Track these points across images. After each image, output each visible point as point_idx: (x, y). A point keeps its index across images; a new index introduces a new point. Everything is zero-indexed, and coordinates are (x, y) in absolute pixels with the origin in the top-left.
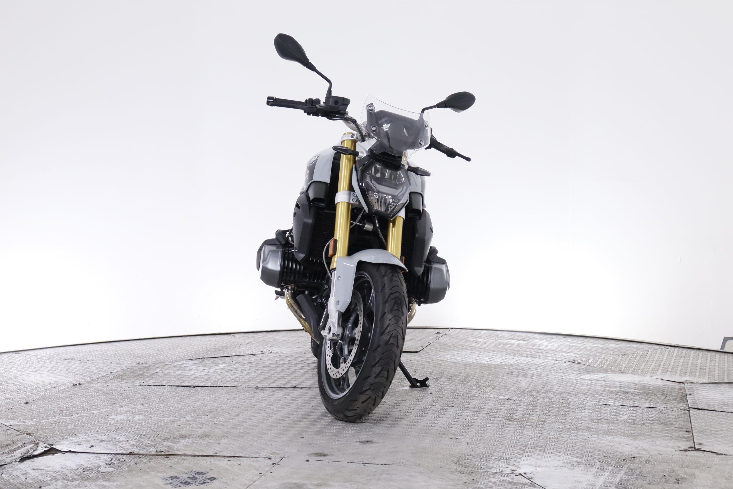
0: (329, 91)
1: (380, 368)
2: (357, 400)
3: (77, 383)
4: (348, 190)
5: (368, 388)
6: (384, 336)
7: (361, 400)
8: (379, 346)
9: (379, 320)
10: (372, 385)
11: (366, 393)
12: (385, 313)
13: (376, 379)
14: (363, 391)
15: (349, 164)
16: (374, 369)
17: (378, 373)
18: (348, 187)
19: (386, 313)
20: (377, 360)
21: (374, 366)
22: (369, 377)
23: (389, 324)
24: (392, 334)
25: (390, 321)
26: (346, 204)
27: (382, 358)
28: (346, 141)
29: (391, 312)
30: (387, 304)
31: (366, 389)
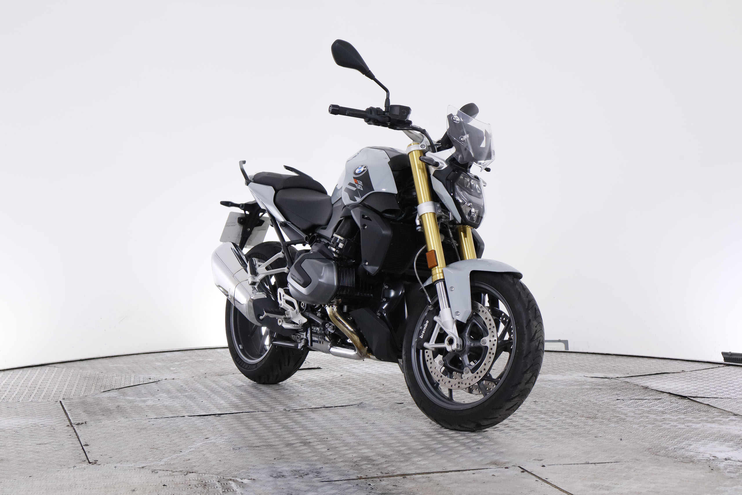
0: (388, 100)
1: (531, 375)
2: (501, 408)
3: (84, 422)
4: (430, 201)
5: (517, 394)
6: (533, 342)
7: (507, 408)
8: (530, 352)
9: (525, 328)
10: (521, 391)
11: (514, 400)
12: (530, 320)
13: (526, 385)
14: (511, 398)
15: (423, 174)
16: (525, 375)
17: (528, 379)
18: (429, 197)
19: (532, 320)
20: (529, 366)
21: (525, 372)
22: (520, 383)
23: (536, 331)
24: (540, 340)
25: (537, 328)
26: (432, 214)
27: (533, 364)
28: (414, 152)
29: (535, 319)
30: (529, 312)
31: (514, 396)
